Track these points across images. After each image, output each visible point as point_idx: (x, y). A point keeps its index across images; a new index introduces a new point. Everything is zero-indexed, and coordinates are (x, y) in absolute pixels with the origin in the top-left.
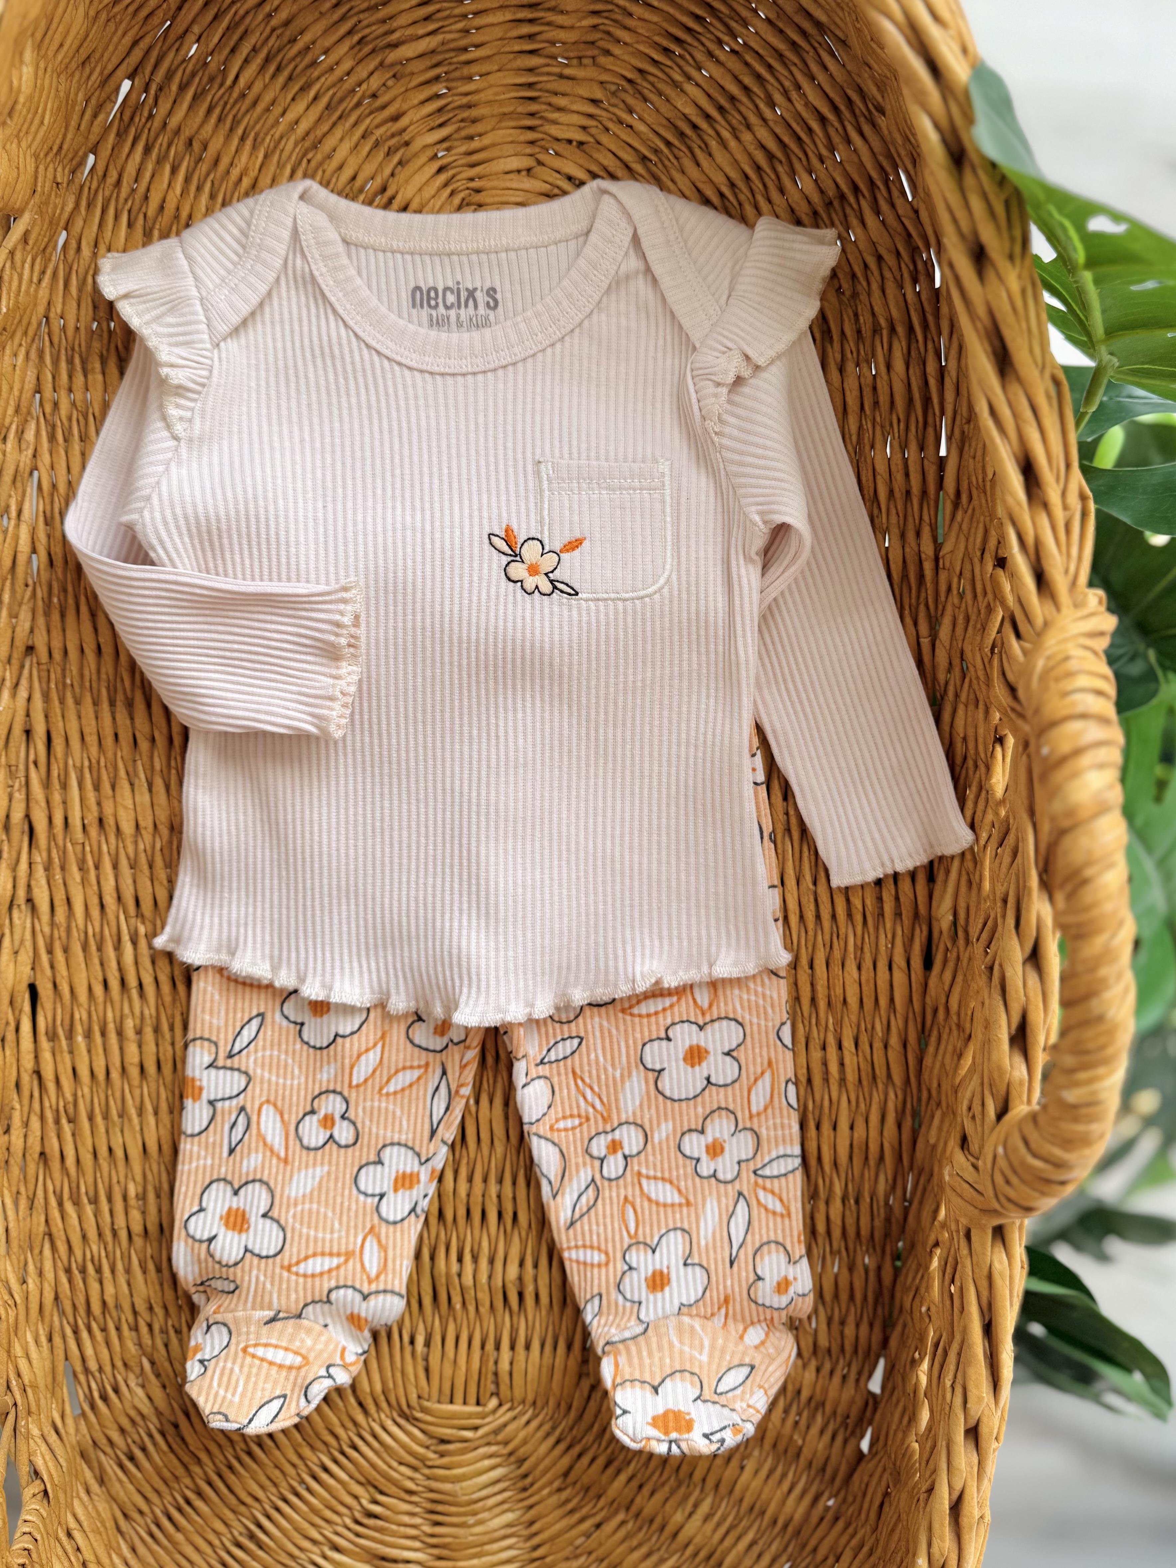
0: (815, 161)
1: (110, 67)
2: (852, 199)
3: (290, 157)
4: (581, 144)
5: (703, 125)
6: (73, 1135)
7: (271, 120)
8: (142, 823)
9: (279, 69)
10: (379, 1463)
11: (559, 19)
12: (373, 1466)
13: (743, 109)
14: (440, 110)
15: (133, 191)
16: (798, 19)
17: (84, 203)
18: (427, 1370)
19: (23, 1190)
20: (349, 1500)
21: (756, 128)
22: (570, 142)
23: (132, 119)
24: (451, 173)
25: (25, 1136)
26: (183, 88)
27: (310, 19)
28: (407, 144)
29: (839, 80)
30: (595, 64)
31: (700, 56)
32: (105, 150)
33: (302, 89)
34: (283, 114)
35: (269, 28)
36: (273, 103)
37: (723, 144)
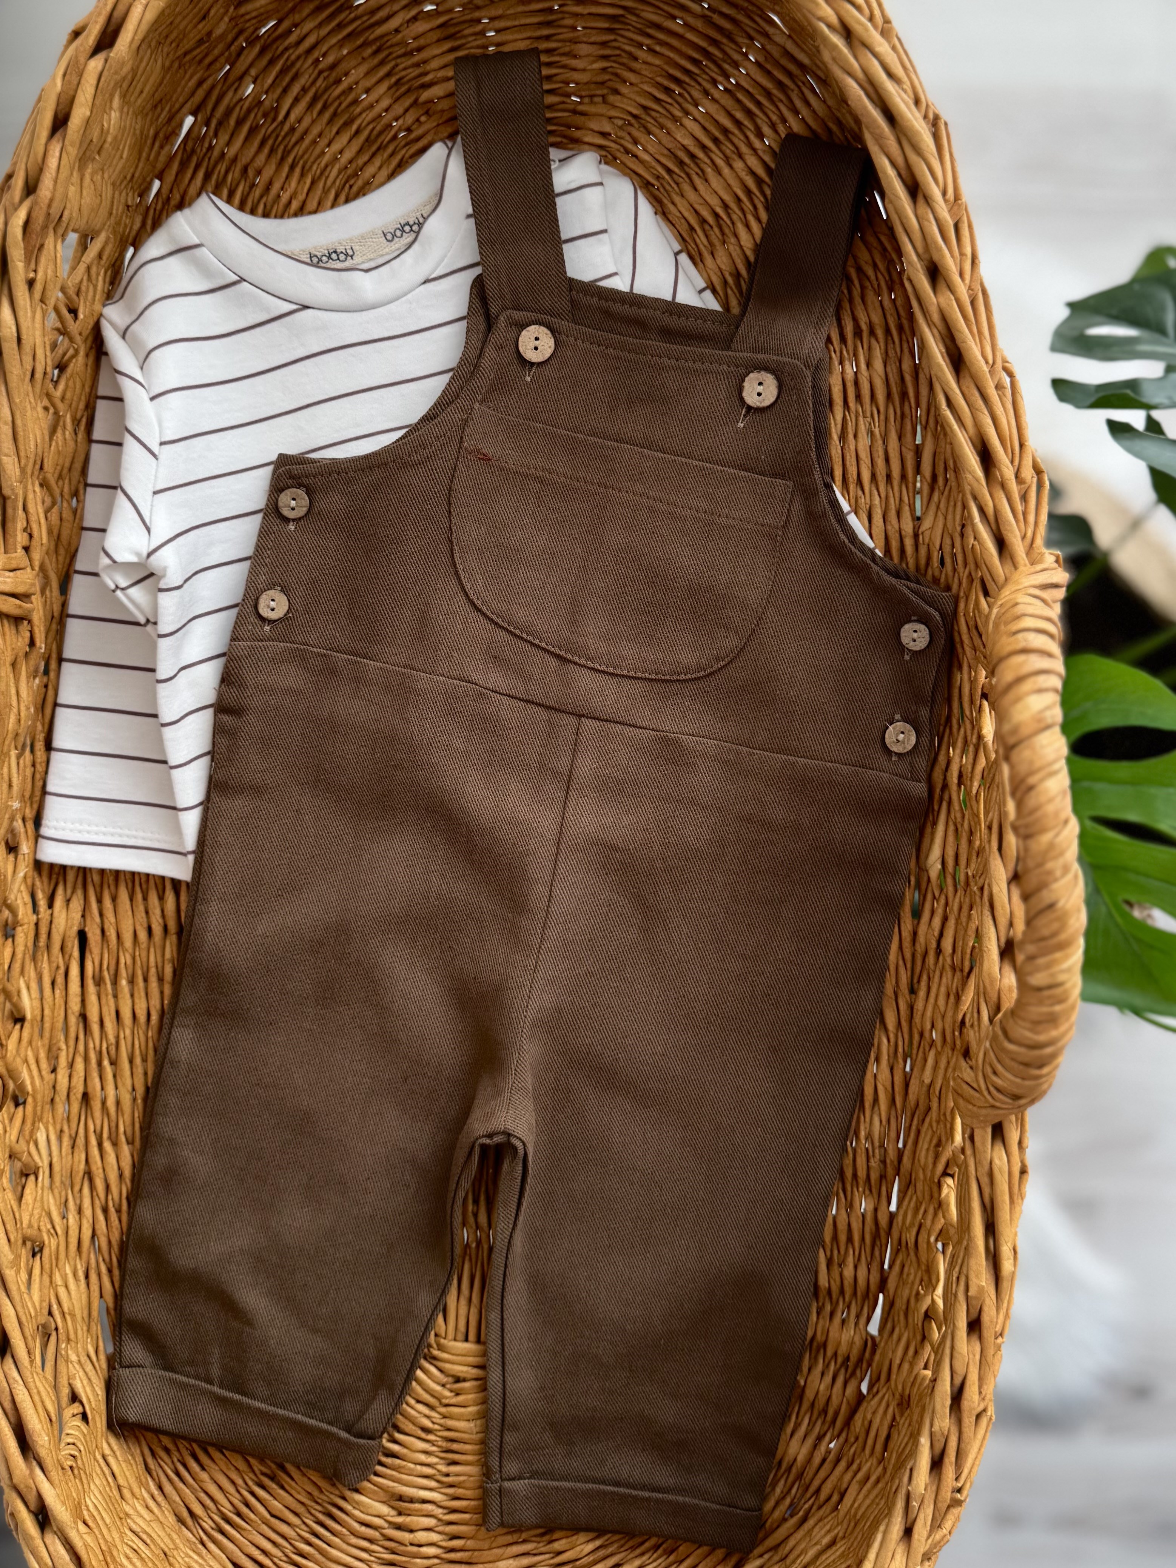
1: (177, 106)
5: (700, 153)
6: (115, 1076)
7: (318, 151)
9: (325, 107)
11: (574, 63)
13: (736, 141)
16: (784, 62)
17: (149, 222)
19: (66, 1128)
21: (746, 156)
23: (194, 149)
25: (70, 1076)
26: (240, 123)
27: (353, 63)
29: (820, 115)
30: (605, 101)
31: (696, 94)
32: (170, 176)
33: (345, 125)
34: (329, 145)
35: (316, 72)
36: (320, 136)
37: (718, 171)
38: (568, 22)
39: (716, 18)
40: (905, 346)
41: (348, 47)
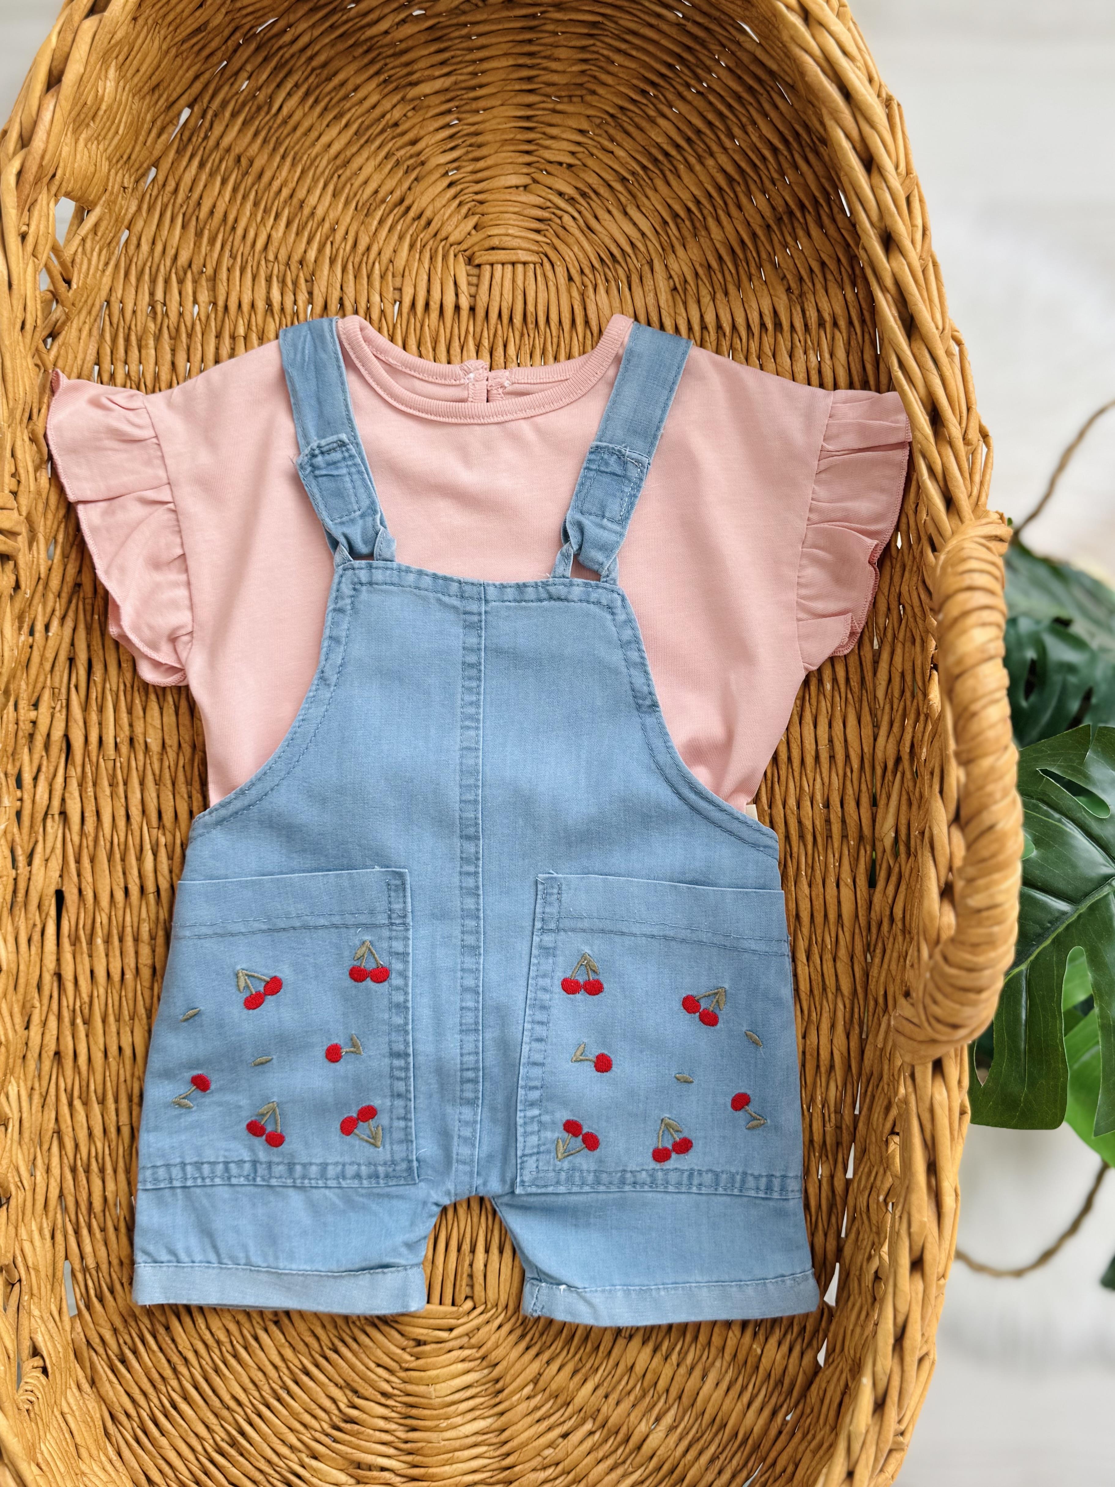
0: (767, 183)
1: (174, 96)
2: (798, 214)
3: (323, 172)
4: (570, 166)
5: (673, 152)
6: (87, 1035)
7: (308, 142)
8: (168, 742)
9: (316, 101)
11: (554, 65)
12: (352, 1367)
13: (707, 140)
14: (452, 137)
15: (188, 198)
16: (753, 67)
17: (145, 207)
19: (37, 1086)
20: (328, 1404)
21: (718, 155)
22: (560, 164)
23: (190, 139)
24: (459, 188)
25: (43, 1034)
26: (234, 115)
27: (344, 62)
28: (423, 164)
29: (789, 117)
30: (583, 101)
31: (671, 97)
32: (166, 164)
33: (335, 118)
34: (318, 138)
35: (309, 69)
36: (310, 130)
37: (690, 168)
38: (550, 27)
39: (690, 26)
40: (867, 337)
41: (341, 46)
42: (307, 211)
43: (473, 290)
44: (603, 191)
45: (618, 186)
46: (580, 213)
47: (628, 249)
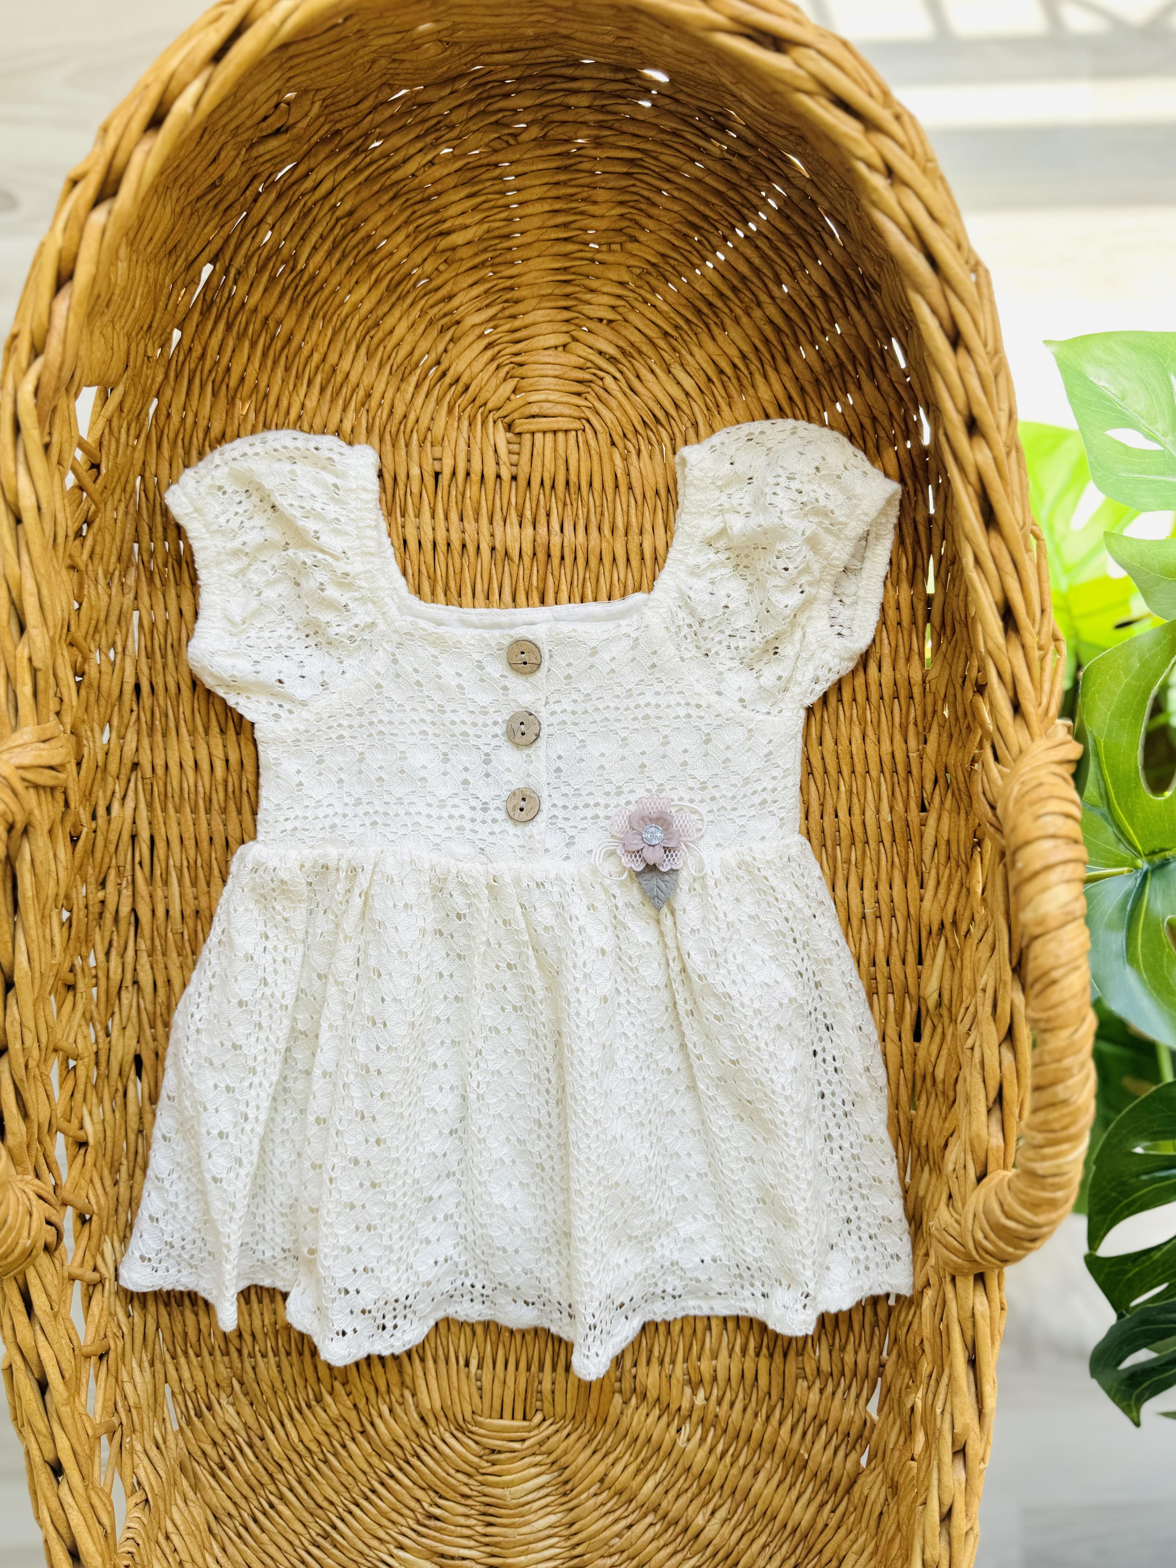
0: (817, 333)
1: (193, 254)
2: (850, 368)
3: (354, 334)
4: (610, 321)
5: (719, 304)
7: (338, 300)
9: (344, 256)
10: (439, 1470)
11: (591, 209)
12: (434, 1474)
13: (754, 289)
14: (486, 292)
15: (217, 363)
16: (804, 206)
17: (172, 374)
18: (480, 1389)
20: (413, 1504)
21: (765, 306)
22: (601, 320)
23: (213, 301)
24: (497, 349)
26: (259, 272)
27: (370, 210)
28: (458, 323)
29: (839, 260)
30: (623, 249)
31: (716, 241)
32: (190, 326)
33: (364, 273)
34: (349, 295)
35: (334, 218)
36: (339, 286)
37: (737, 320)
38: (586, 166)
39: (735, 160)
40: (919, 498)
41: (365, 193)
42: (339, 377)
43: (514, 458)
44: (646, 348)
45: (661, 343)
46: (622, 373)
47: (672, 411)
